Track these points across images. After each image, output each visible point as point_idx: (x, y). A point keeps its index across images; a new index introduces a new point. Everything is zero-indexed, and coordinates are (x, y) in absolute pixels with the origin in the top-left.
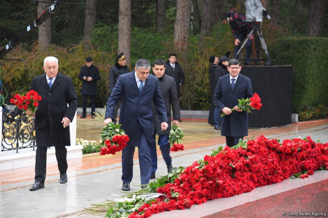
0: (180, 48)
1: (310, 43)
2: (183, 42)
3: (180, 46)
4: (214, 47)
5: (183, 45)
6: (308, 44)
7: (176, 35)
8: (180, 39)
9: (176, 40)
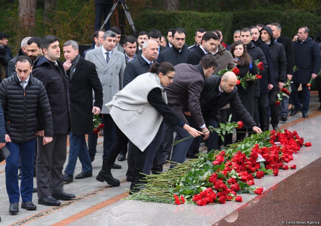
0: (27, 24)
1: (178, 17)
2: (30, 18)
3: (26, 23)
4: (69, 24)
5: (30, 21)
6: (176, 19)
7: (20, 9)
8: (26, 14)
9: (21, 15)
